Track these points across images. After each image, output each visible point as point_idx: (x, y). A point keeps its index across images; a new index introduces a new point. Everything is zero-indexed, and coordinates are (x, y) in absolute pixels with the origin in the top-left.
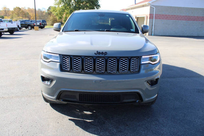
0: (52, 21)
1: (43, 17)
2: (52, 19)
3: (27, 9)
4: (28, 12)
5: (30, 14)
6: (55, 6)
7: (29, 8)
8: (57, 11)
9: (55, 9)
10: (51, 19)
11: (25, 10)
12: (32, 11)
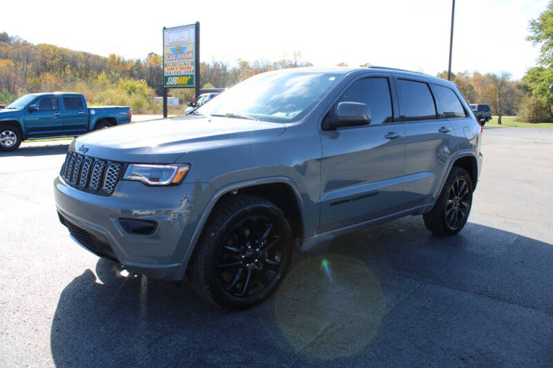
0: (533, 109)
1: (501, 98)
2: (533, 105)
3: (471, 76)
4: (473, 85)
5: (476, 91)
6: (539, 66)
7: (476, 74)
8: (543, 80)
9: (538, 75)
10: (532, 103)
11: (467, 78)
12: (483, 81)
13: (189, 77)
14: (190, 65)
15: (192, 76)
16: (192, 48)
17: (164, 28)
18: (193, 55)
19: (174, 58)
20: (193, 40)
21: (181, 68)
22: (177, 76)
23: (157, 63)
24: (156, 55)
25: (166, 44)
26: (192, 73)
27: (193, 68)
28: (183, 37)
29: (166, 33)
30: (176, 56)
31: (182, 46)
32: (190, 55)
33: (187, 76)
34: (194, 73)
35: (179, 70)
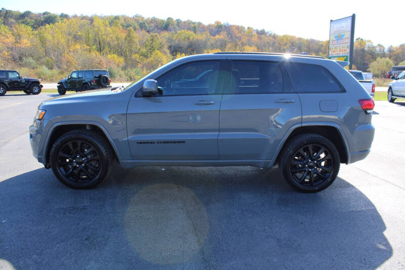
13: (345, 58)
14: (346, 48)
15: (347, 57)
16: (348, 35)
17: (331, 21)
18: (348, 41)
19: (336, 43)
20: (349, 29)
21: (340, 51)
22: (337, 57)
23: (362, 46)
24: (362, 40)
25: (332, 33)
26: (347, 55)
27: (348, 50)
28: (343, 27)
29: (332, 24)
30: (338, 42)
31: (342, 34)
32: (347, 41)
33: (344, 57)
34: (349, 55)
35: (338, 52)
